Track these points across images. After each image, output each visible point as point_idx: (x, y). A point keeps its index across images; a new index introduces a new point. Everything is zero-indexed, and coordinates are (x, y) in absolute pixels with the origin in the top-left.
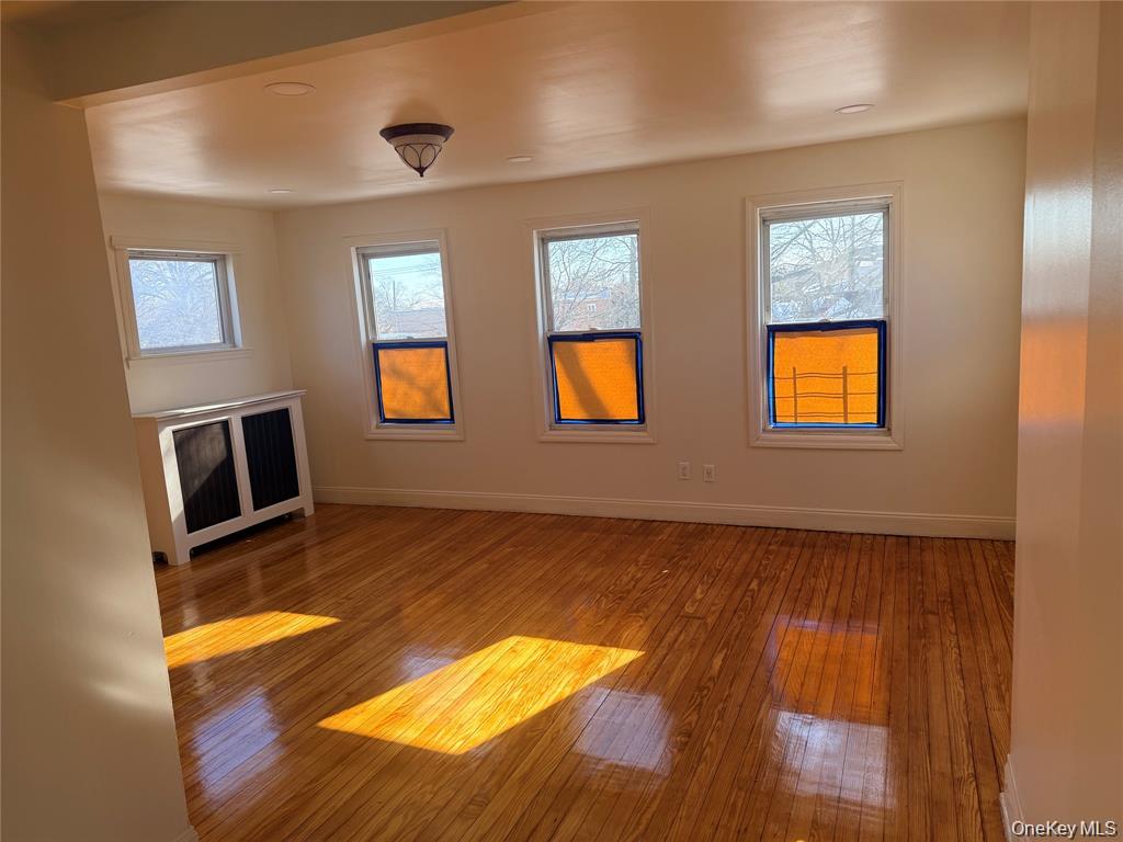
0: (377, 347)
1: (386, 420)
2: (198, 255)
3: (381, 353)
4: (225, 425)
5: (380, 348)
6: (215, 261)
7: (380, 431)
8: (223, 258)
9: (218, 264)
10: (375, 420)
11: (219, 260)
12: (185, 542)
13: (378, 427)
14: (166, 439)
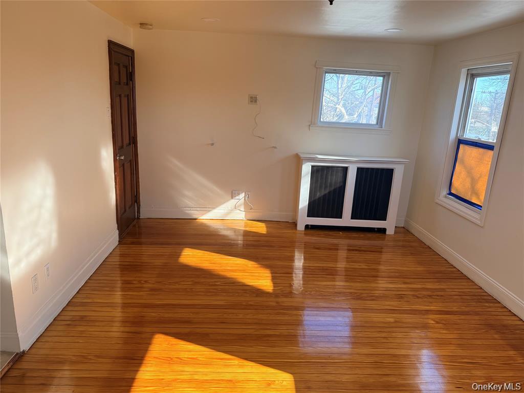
0: (460, 142)
1: (451, 194)
2: (371, 72)
3: (461, 146)
4: (346, 169)
5: (462, 143)
6: (384, 77)
7: (445, 200)
8: (389, 74)
9: (386, 78)
10: (445, 192)
11: (386, 76)
12: (304, 220)
13: (446, 197)
14: (306, 169)
